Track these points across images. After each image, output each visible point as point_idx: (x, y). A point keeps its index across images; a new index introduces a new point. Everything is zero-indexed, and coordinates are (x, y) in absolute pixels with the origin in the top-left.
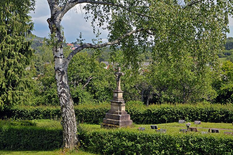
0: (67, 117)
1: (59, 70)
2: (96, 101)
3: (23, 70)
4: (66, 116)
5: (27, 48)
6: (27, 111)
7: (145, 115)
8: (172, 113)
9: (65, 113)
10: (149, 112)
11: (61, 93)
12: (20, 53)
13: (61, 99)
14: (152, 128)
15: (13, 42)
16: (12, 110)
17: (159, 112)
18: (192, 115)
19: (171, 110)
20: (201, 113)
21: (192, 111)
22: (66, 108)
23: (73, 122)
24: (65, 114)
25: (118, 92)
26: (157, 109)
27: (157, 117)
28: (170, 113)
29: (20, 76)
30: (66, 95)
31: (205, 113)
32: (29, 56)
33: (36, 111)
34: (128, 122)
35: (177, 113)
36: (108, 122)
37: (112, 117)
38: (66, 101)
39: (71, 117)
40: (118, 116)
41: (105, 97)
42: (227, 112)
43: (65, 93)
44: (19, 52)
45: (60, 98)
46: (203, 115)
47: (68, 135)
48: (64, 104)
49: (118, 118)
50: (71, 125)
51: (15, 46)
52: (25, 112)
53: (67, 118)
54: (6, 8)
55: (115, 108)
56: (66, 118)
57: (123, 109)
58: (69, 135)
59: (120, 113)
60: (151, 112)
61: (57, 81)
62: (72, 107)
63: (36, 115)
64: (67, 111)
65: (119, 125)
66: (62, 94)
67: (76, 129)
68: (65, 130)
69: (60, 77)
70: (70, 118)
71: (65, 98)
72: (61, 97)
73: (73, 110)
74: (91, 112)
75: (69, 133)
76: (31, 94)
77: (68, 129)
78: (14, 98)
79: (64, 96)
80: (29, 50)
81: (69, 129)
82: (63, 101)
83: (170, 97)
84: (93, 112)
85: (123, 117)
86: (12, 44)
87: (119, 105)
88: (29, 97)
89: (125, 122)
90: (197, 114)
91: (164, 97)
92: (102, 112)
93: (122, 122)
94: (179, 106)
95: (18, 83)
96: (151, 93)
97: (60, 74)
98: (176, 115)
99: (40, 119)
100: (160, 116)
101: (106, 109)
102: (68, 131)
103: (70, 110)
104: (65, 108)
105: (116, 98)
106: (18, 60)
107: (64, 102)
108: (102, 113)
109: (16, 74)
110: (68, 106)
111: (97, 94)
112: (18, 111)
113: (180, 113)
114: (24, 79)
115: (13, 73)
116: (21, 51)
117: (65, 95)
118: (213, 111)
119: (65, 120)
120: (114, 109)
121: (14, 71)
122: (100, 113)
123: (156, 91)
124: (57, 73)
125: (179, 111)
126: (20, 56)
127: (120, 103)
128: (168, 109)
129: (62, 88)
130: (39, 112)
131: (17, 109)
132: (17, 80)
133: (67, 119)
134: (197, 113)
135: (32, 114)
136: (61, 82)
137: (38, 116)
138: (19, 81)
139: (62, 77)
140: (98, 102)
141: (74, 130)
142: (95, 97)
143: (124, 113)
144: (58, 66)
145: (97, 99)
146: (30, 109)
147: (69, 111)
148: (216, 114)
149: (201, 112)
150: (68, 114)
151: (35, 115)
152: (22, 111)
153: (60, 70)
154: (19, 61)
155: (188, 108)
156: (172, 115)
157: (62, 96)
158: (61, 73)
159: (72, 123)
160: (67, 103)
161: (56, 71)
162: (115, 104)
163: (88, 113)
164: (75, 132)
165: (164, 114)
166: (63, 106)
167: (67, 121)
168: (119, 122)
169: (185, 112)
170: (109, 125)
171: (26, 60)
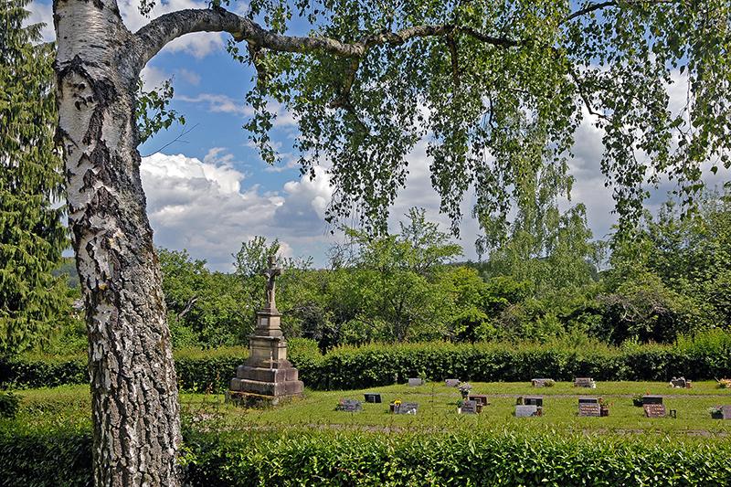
0: (120, 359)
1: (82, 73)
2: (205, 345)
3: (39, 270)
4: (116, 353)
5: (53, 223)
6: (47, 366)
7: (325, 369)
8: (388, 363)
9: (110, 334)
10: (334, 363)
11: (90, 210)
12: (34, 235)
13: (89, 248)
14: (368, 398)
15: (16, 207)
16: (11, 365)
17: (358, 361)
18: (434, 367)
19: (386, 357)
20: (454, 363)
21: (434, 357)
22: (118, 304)
23: (162, 391)
24: (112, 340)
25: (270, 316)
26: (353, 357)
27: (354, 373)
28: (383, 364)
29: (32, 286)
30: (118, 225)
31: (463, 362)
32: (57, 242)
33: (68, 365)
34: (294, 386)
35: (400, 363)
36: (243, 388)
37: (254, 376)
38: (120, 263)
39: (149, 358)
40: (271, 371)
41: (222, 338)
42: (510, 358)
43: (117, 213)
44: (33, 231)
45: (83, 246)
46: (457, 366)
47: (126, 474)
48: (104, 277)
49: (271, 377)
50: (147, 408)
51: (23, 216)
52: (41, 369)
53: (121, 365)
54: (6, 132)
55: (261, 353)
56: (113, 364)
57: (282, 355)
58: (132, 469)
59: (275, 366)
60: (339, 361)
61: (67, 143)
62: (153, 301)
63: (68, 375)
64: (125, 323)
65: (272, 394)
66: (95, 221)
67: (176, 430)
68: (106, 440)
69: (87, 116)
70: (138, 368)
71: (113, 245)
72: (90, 238)
73: (161, 322)
74: (200, 364)
75: (134, 459)
76: (60, 329)
77: (123, 433)
78: (13, 335)
79: (109, 234)
80: (57, 227)
81: (132, 432)
82: (101, 264)
83: (358, 334)
84: (205, 364)
85: (282, 373)
86: (15, 210)
87: (273, 346)
88: (55, 336)
89: (287, 387)
90: (445, 365)
91: (348, 334)
92: (224, 366)
93: (281, 387)
94: (402, 349)
95: (25, 301)
96: (318, 326)
97: (87, 94)
98: (397, 368)
99: (77, 383)
100: (360, 372)
101: (234, 359)
102: (125, 449)
103: (145, 317)
104: (112, 308)
105: (266, 329)
106: (28, 249)
107: (104, 266)
108: (225, 368)
109: (22, 280)
110: (131, 295)
111: (205, 332)
112: (25, 367)
113: (407, 364)
114: (42, 293)
115: (13, 276)
116: (38, 229)
117: (111, 224)
118: (479, 357)
119: (110, 381)
120: (259, 356)
121: (16, 272)
122: (219, 367)
123: (329, 324)
124: (67, 92)
125: (405, 359)
126: (34, 240)
127: (276, 340)
128: (380, 356)
129: (99, 185)
130: (75, 367)
131: (22, 362)
132: (24, 295)
133: (121, 374)
134: (445, 361)
135: (58, 372)
136: (92, 147)
137: (71, 376)
138: (28, 297)
139: (97, 116)
140: (208, 348)
141: (166, 440)
142: (201, 338)
143: (285, 365)
144: (78, 48)
145: (206, 341)
146: (54, 361)
147: (133, 322)
148: (486, 364)
149: (454, 359)
150: (128, 343)
151: (65, 374)
152: (33, 367)
153: (90, 70)
154: (31, 251)
155: (423, 353)
156: (389, 368)
157: (95, 231)
158: (94, 90)
159: (153, 395)
160: (127, 274)
161: (65, 80)
162: (261, 343)
163: (191, 369)
164: (171, 451)
165: (370, 366)
166: (97, 292)
167: (119, 383)
168: (272, 387)
169: (417, 361)
170: (248, 394)
171: (51, 250)
